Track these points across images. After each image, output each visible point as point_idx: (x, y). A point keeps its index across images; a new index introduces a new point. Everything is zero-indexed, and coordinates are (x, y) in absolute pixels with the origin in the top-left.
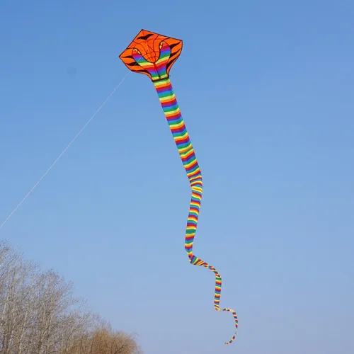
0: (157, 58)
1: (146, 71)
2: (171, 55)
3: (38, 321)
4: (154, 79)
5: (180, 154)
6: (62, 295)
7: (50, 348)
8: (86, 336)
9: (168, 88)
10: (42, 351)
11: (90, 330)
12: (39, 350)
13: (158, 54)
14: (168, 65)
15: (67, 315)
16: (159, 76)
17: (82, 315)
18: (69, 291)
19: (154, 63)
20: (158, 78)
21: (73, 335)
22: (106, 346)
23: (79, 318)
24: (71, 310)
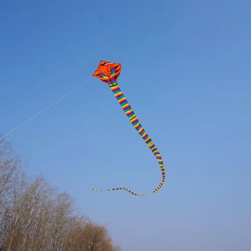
1: (106, 81)
2: (116, 72)
4: (110, 85)
5: (130, 120)
6: (70, 205)
7: (62, 234)
9: (118, 89)
13: (110, 72)
14: (116, 77)
15: (72, 216)
16: (113, 84)
18: (73, 203)
19: (109, 77)
21: (75, 227)
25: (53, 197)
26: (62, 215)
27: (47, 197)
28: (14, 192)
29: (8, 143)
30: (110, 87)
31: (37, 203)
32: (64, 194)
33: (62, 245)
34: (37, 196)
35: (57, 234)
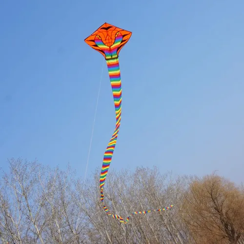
0: (112, 43)
1: (102, 51)
2: (122, 41)
3: (150, 204)
4: (107, 58)
6: (154, 178)
7: (169, 215)
8: (187, 193)
10: (166, 220)
11: (186, 188)
12: (163, 221)
13: (113, 41)
14: (118, 48)
15: (166, 188)
16: (112, 56)
17: (175, 182)
18: (157, 173)
19: (110, 47)
20: (110, 57)
21: (178, 198)
22: (203, 190)
23: (175, 185)
24: (166, 183)
25: (129, 183)
26: (153, 194)
27: (122, 188)
28: (82, 210)
29: (34, 163)
30: (108, 59)
31: (116, 203)
32: (138, 171)
33: (178, 226)
34: (111, 195)
35: (164, 218)
